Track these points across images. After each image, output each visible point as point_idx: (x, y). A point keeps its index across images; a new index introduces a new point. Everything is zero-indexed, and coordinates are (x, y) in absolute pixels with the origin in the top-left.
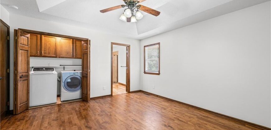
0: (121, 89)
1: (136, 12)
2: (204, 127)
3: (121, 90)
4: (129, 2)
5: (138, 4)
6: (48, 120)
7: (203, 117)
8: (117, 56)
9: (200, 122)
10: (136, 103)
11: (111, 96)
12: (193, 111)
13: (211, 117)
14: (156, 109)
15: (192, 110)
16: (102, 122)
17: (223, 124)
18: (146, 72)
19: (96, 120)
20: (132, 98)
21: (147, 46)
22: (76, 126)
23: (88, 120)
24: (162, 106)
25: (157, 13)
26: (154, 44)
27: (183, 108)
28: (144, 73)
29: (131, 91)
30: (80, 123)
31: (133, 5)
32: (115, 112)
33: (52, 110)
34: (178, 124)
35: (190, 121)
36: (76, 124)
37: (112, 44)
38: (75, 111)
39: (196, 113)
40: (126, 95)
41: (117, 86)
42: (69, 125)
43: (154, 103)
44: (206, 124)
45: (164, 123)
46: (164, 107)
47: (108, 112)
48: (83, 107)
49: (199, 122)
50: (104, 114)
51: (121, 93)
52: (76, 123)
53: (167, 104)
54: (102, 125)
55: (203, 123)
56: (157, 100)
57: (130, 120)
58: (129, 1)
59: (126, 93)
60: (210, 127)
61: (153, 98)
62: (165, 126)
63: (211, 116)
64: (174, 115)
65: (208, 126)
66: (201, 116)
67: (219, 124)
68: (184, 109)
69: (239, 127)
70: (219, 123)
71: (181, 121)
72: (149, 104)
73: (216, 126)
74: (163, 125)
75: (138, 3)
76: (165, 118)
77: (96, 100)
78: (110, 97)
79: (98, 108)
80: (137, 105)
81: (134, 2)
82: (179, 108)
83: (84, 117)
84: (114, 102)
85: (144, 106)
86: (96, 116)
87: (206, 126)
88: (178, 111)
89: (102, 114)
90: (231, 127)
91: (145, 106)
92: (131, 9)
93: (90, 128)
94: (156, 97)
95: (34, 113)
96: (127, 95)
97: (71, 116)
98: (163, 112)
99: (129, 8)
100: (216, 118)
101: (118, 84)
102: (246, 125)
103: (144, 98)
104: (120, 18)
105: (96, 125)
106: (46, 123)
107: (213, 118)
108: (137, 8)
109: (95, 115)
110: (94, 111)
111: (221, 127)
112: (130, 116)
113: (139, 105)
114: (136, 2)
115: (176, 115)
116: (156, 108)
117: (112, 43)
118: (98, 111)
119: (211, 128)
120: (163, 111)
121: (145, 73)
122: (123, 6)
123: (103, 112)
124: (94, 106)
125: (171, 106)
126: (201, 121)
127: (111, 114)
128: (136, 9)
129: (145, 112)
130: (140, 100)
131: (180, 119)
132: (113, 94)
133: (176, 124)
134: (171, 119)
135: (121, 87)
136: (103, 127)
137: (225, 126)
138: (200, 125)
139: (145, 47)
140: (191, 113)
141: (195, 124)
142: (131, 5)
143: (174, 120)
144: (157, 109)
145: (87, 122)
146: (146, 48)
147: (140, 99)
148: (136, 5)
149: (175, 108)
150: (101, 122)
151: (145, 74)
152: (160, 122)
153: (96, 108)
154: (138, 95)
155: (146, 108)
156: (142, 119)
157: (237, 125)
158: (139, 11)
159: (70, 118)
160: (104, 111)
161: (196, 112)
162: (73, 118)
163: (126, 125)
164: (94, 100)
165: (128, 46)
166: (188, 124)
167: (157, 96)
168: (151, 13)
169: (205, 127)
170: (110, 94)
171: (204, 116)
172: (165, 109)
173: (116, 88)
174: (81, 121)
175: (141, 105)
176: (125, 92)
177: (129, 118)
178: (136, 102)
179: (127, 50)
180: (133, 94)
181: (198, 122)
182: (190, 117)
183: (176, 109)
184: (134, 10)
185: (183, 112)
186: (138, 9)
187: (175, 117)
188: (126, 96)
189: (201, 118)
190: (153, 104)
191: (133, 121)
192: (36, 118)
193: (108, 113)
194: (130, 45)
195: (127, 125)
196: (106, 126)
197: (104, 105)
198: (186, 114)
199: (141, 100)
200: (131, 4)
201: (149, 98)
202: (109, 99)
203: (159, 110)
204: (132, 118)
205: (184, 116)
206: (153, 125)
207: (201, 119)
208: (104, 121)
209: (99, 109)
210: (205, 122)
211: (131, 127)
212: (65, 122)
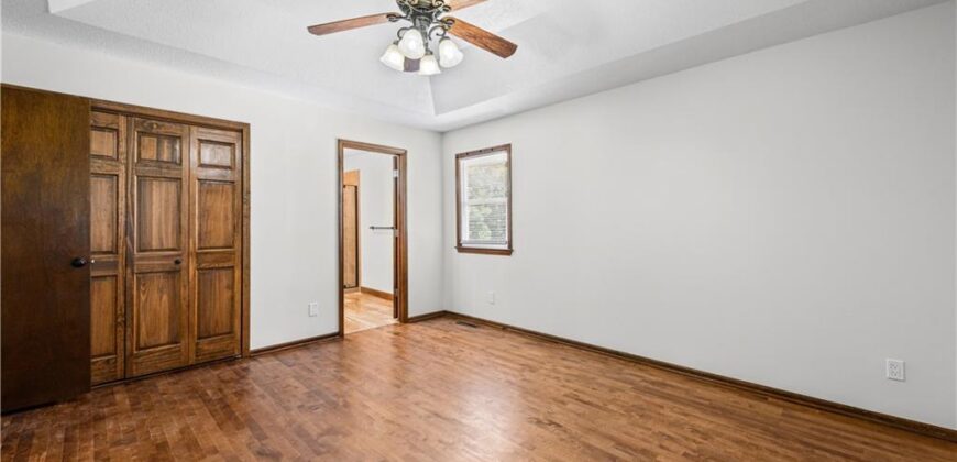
0: (370, 309)
1: (440, 41)
2: (653, 415)
3: (375, 313)
4: (414, 6)
5: (444, 15)
6: (92, 443)
7: (651, 386)
8: (356, 187)
9: (645, 401)
10: (434, 358)
11: (339, 336)
12: (621, 369)
13: (674, 384)
14: (504, 373)
15: (616, 365)
16: (319, 431)
17: (708, 403)
18: (464, 245)
19: (294, 426)
20: (418, 342)
21: (468, 154)
22: (217, 456)
23: (261, 429)
24: (523, 361)
25: (505, 49)
26: (492, 150)
27: (590, 363)
28: (456, 250)
29: (411, 314)
30: (232, 442)
31: (430, 18)
32: (363, 393)
33: (103, 405)
34: (579, 415)
35: (613, 401)
36: (215, 447)
37: (342, 144)
38: (204, 401)
39: (631, 374)
40: (392, 329)
41: (357, 300)
42: (187, 454)
43: (497, 353)
44: (662, 407)
45: (534, 415)
46: (530, 362)
47: (336, 395)
48: (232, 384)
49: (641, 403)
50: (322, 402)
51: (375, 326)
52: (216, 445)
53: (536, 353)
54: (320, 441)
55: (654, 404)
56: (505, 341)
57: (421, 417)
58: (416, 2)
59: (395, 325)
60: (670, 414)
61: (489, 334)
62: (539, 422)
63: (673, 381)
64: (564, 386)
65: (667, 412)
66: (644, 384)
67: (698, 403)
68: (593, 366)
69: (751, 406)
70: (698, 400)
71: (585, 403)
72: (478, 357)
73: (688, 410)
74: (530, 420)
75: (447, 11)
76: (538, 397)
77: (281, 357)
78: (334, 341)
79: (296, 384)
80: (436, 362)
81: (431, 7)
82: (577, 362)
83: (242, 420)
84: (355, 357)
85: (462, 364)
86: (293, 413)
87: (662, 412)
88: (576, 373)
89: (312, 404)
90: (729, 407)
91: (467, 366)
92: (422, 29)
93: (276, 456)
94: (501, 333)
95: (22, 422)
96: (399, 330)
97: (190, 420)
98: (529, 381)
99: (414, 27)
100: (688, 386)
101: (360, 293)
102: (770, 399)
103: (459, 337)
104: (382, 59)
105: (295, 444)
106: (88, 458)
107: (679, 385)
108: (443, 27)
109: (288, 409)
110: (282, 397)
111: (704, 411)
112: (417, 404)
113: (443, 362)
114: (441, 9)
115: (571, 385)
116: (504, 369)
117: (339, 140)
118: (294, 396)
119: (675, 415)
120: (528, 377)
121: (460, 248)
122: (392, 17)
123: (316, 397)
124: (277, 377)
125: (551, 357)
126: (644, 398)
127: (348, 400)
128: (440, 31)
129: (470, 383)
130: (447, 346)
131: (582, 396)
132: (347, 331)
133: (572, 415)
134: (555, 400)
135: (371, 305)
136: (323, 450)
137: (714, 408)
138: (643, 409)
139: (458, 157)
140: (616, 376)
141: (628, 410)
142: (423, 17)
143: (563, 403)
144: (508, 370)
145: (262, 437)
146: (464, 162)
147: (445, 343)
148: (439, 18)
149: (566, 363)
150: (314, 431)
151: (461, 254)
152: (522, 412)
153: (289, 386)
154: (437, 329)
155: (470, 371)
156: (460, 410)
157: (745, 400)
158: (447, 38)
159: (189, 428)
160: (319, 393)
161: (630, 371)
162: (199, 428)
163: (407, 435)
164: (274, 354)
165: (399, 155)
166: (606, 410)
167: (505, 328)
168: (486, 47)
169: (659, 414)
170: (335, 329)
171: (653, 383)
172: (532, 370)
173: (353, 309)
174: (235, 434)
175: (452, 361)
176: (392, 321)
177: (413, 408)
178: (433, 351)
179: (396, 168)
180: (421, 327)
181: (636, 403)
182: (612, 390)
183: (568, 368)
184: (433, 35)
185: (592, 376)
186: (445, 30)
187: (567, 391)
188: (396, 334)
189: (645, 387)
190: (493, 355)
191: (429, 417)
192: (35, 441)
193: (335, 399)
194: (406, 152)
195: (413, 432)
196: (337, 444)
197: (317, 370)
198: (601, 380)
199: (452, 345)
200: (421, 11)
201: (479, 337)
202: (333, 348)
203: (514, 376)
204: (427, 407)
205: (596, 387)
206: (499, 425)
207: (647, 391)
208: (325, 426)
209: (301, 386)
210: (658, 401)
211: (425, 440)
212: (170, 444)
